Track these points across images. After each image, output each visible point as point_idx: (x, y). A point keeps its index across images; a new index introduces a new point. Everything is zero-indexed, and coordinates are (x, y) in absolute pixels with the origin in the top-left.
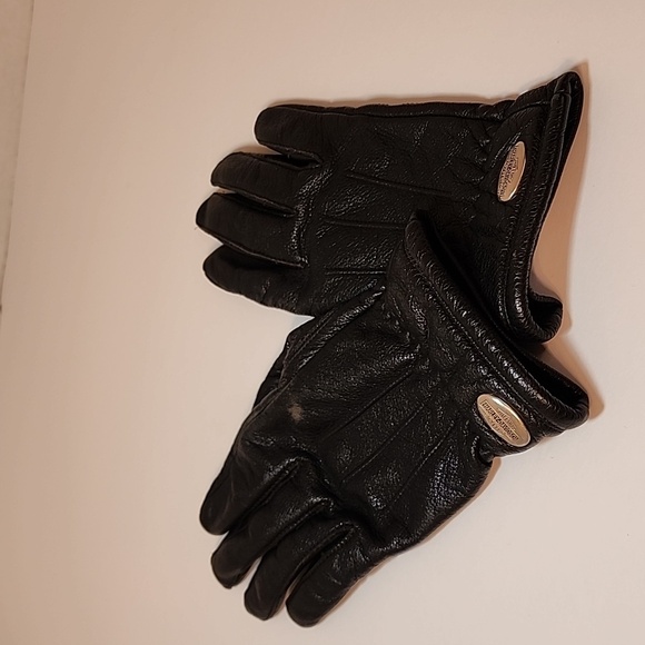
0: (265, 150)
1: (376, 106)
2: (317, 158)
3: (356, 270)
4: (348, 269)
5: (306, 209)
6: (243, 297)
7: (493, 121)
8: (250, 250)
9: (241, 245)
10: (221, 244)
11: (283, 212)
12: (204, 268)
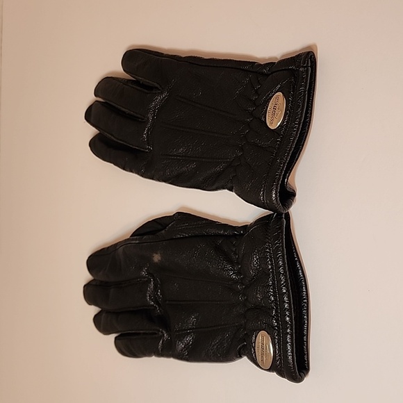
0: (128, 76)
1: (195, 57)
2: (158, 86)
3: (180, 156)
4: (174, 156)
5: (153, 117)
6: (112, 165)
7: (263, 74)
8: (118, 139)
9: (112, 135)
10: (98, 132)
11: (139, 118)
12: (90, 145)
